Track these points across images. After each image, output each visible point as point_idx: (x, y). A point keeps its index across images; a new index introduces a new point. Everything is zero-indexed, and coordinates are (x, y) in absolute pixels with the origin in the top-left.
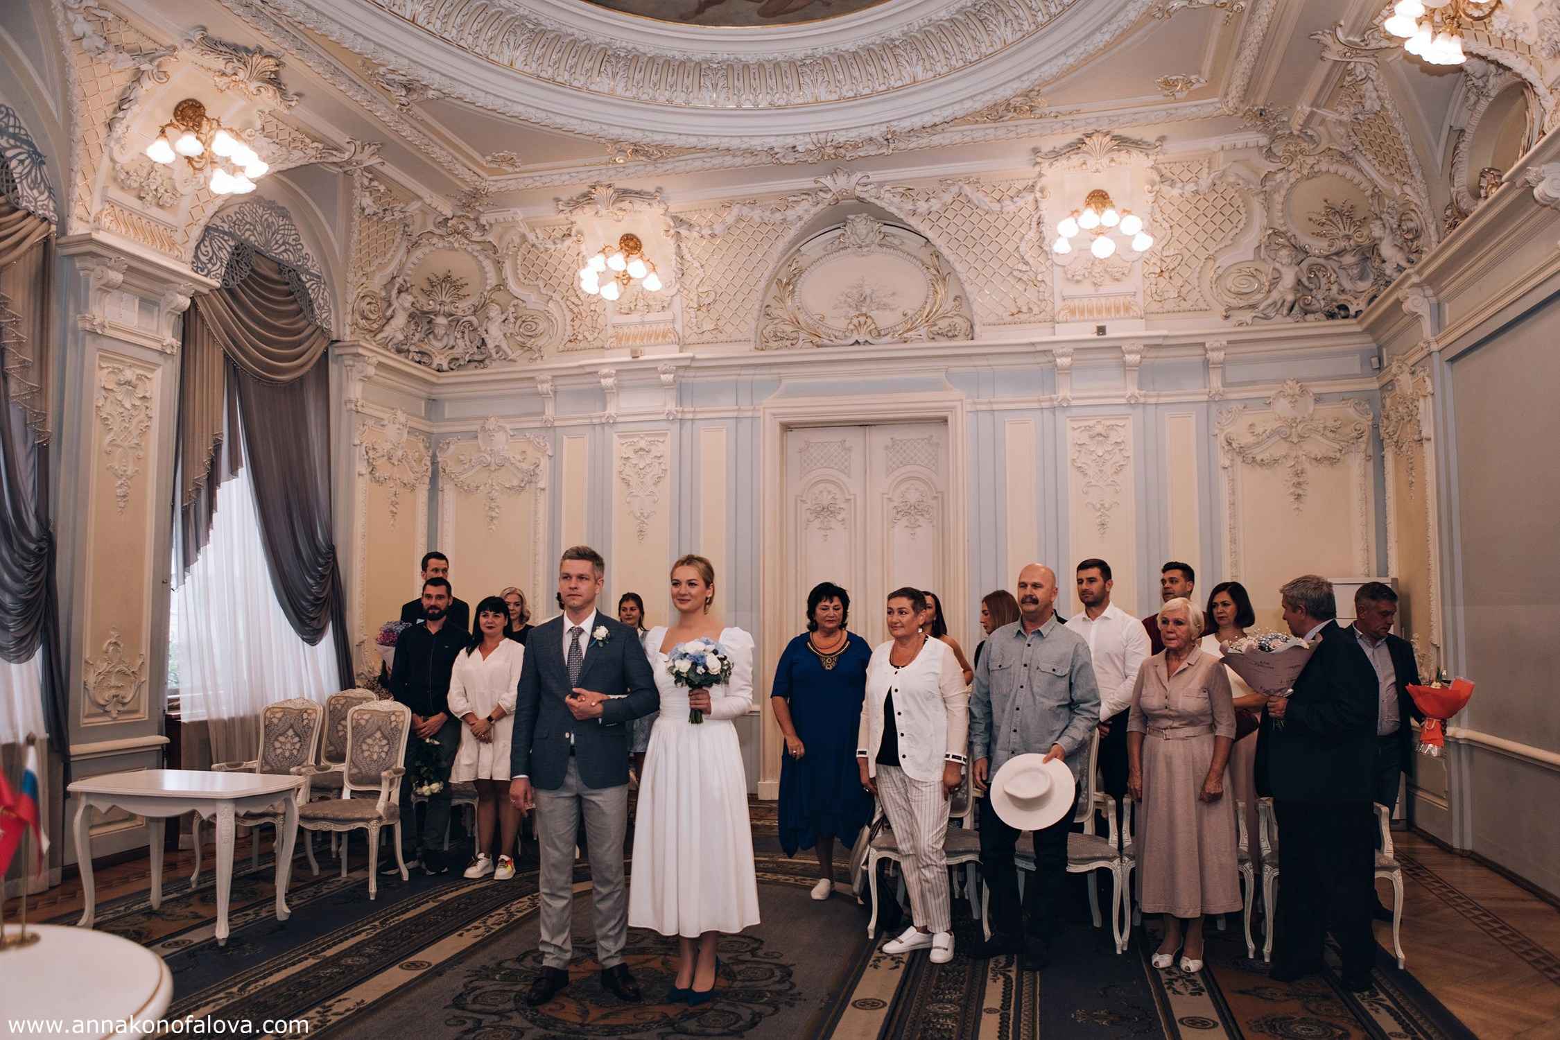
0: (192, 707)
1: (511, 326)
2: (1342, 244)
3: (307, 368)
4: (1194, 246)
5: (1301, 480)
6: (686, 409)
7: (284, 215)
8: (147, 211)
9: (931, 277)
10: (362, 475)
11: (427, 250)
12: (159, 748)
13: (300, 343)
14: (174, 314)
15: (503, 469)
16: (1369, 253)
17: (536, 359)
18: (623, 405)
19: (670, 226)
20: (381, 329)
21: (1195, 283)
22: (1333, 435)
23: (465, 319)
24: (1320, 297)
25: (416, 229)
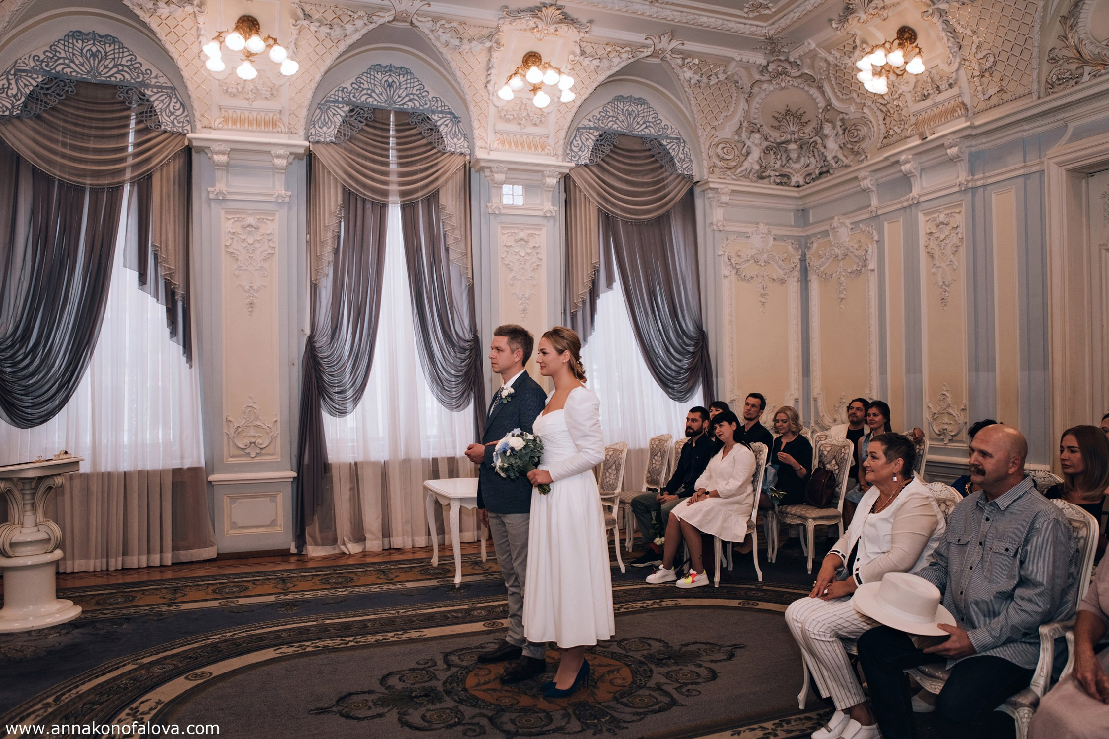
1: (842, 137)
3: (671, 205)
6: (977, 177)
8: (524, 130)
10: (728, 277)
11: (763, 95)
13: (662, 189)
14: (549, 191)
15: (846, 257)
17: (863, 159)
18: (924, 185)
23: (812, 140)
25: (746, 82)
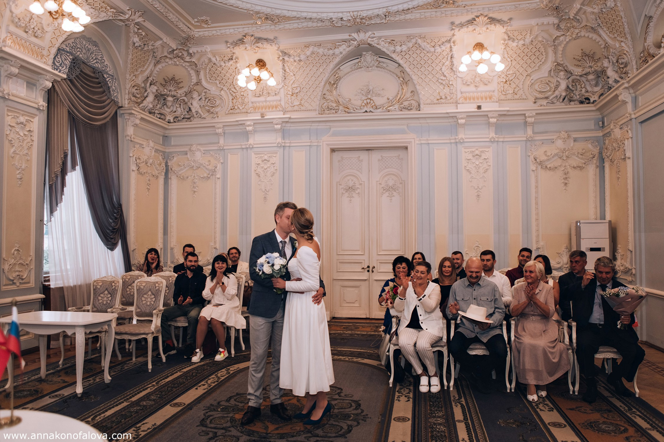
0: (56, 280)
1: (203, 102)
2: (587, 70)
3: (108, 119)
4: (521, 70)
5: (567, 176)
6: (286, 141)
7: (95, 44)
8: (29, 39)
9: (400, 82)
10: (134, 171)
11: (163, 65)
12: (40, 300)
13: (104, 107)
14: (43, 90)
15: (200, 169)
16: (601, 74)
17: (215, 117)
18: (256, 139)
19: (280, 56)
20: (142, 102)
21: (521, 86)
22: (581, 156)
23: (181, 98)
24: (577, 94)
25: (159, 55)
